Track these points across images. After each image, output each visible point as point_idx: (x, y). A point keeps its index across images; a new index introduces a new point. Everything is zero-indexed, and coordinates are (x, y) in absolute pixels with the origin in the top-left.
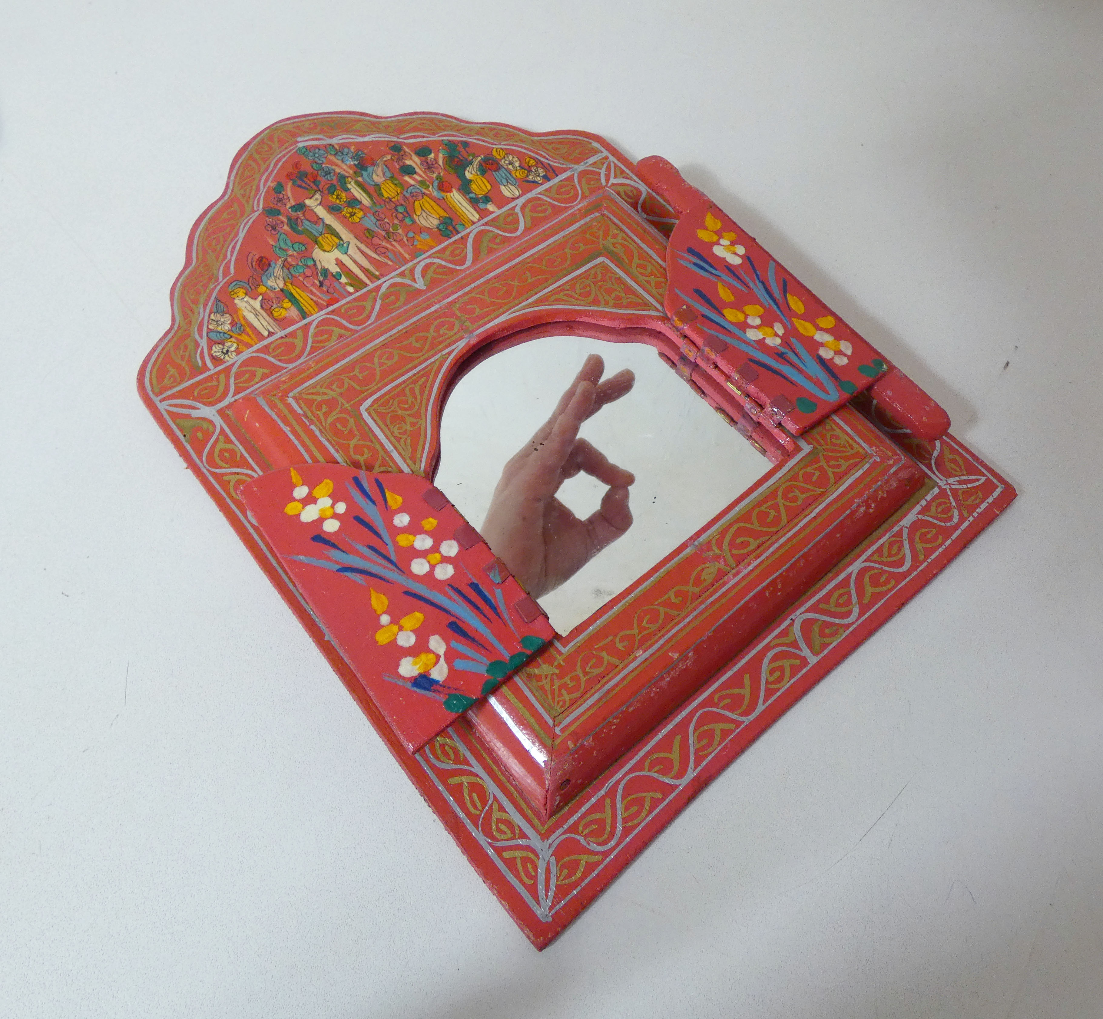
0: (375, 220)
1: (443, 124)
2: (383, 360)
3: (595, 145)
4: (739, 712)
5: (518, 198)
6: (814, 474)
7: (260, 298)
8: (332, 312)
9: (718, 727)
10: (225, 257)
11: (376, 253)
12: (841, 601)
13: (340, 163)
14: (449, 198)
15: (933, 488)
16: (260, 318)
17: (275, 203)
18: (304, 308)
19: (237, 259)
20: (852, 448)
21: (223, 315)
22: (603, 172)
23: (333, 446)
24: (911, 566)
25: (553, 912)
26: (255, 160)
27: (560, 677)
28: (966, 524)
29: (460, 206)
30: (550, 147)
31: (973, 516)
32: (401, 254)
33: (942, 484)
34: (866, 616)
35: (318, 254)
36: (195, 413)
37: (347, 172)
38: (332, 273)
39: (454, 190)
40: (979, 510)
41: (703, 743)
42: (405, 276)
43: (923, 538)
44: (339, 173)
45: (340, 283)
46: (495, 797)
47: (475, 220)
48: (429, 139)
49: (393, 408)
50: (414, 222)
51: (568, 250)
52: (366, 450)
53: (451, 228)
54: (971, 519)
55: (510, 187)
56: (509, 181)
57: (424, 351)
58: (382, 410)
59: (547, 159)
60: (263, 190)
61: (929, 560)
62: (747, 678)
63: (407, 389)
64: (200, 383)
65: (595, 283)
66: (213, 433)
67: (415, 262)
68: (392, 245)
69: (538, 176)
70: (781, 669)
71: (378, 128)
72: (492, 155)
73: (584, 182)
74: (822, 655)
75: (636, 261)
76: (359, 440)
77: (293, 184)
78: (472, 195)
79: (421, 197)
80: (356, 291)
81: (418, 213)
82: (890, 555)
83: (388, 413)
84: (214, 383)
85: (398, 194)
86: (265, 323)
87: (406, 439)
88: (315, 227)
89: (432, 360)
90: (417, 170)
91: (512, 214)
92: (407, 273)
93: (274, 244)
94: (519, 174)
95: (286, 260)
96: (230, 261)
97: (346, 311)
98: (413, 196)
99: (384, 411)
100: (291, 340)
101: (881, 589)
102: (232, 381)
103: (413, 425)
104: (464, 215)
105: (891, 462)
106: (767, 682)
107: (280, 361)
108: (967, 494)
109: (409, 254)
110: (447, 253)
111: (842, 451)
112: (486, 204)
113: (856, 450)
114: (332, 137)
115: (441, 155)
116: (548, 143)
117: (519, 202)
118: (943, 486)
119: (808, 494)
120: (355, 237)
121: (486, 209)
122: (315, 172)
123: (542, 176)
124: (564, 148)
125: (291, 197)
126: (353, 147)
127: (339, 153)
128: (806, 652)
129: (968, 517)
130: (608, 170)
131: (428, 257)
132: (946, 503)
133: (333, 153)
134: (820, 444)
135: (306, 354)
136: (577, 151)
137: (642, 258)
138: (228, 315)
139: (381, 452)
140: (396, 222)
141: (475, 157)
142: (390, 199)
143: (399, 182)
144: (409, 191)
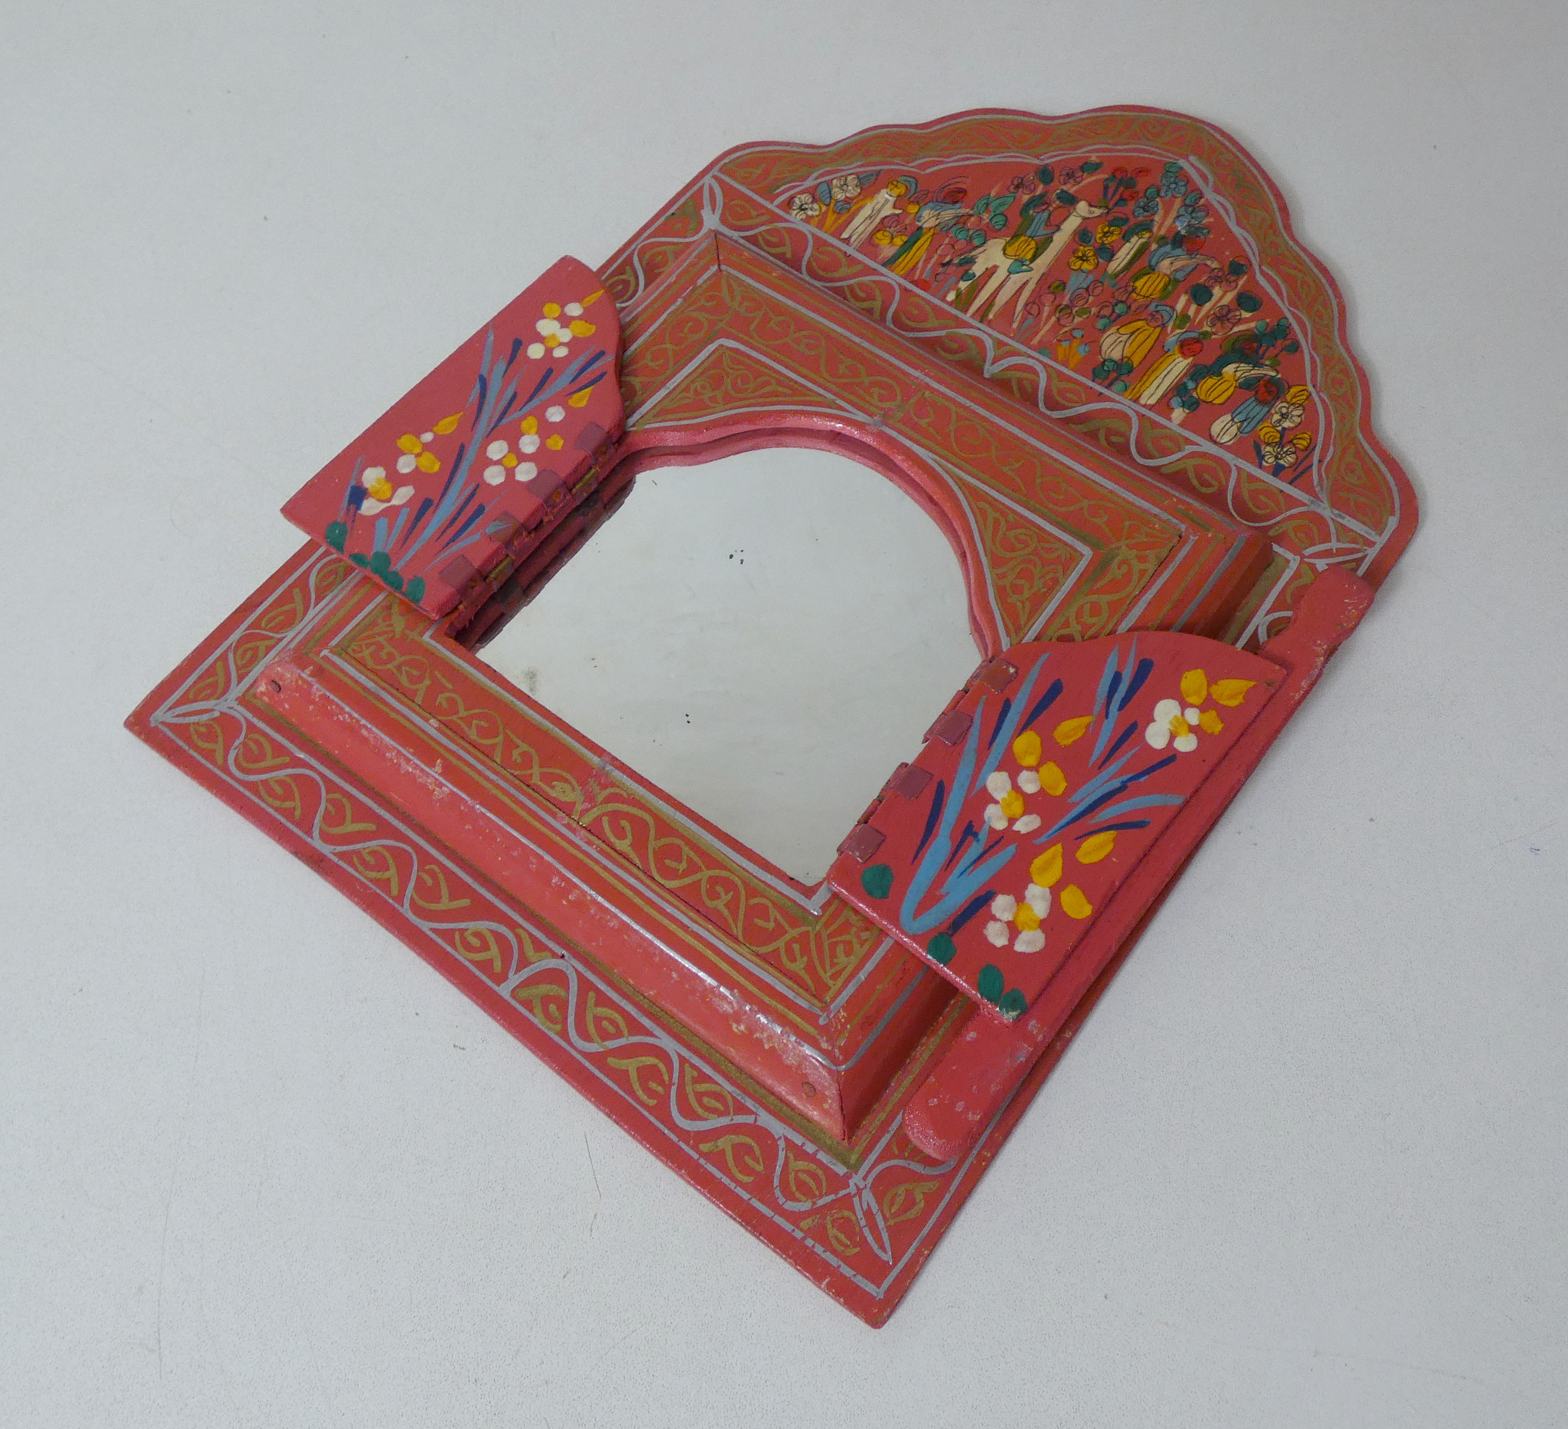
0: (1085, 286)
1: (1321, 309)
2: (804, 341)
3: (1391, 522)
4: (415, 896)
5: (1215, 442)
6: (768, 920)
7: (898, 212)
8: (905, 290)
9: (392, 875)
10: (949, 156)
11: (1026, 305)
12: (605, 1023)
13: (1173, 214)
14: (1172, 359)
15: (845, 1163)
16: (868, 221)
17: (1064, 172)
18: (900, 260)
19: (951, 168)
20: (835, 977)
21: (857, 186)
22: (1332, 546)
23: (657, 329)
24: (688, 1132)
25: (162, 727)
26: (1127, 127)
27: (391, 640)
28: (788, 1227)
29: (1162, 375)
30: (1349, 458)
31: (804, 1238)
32: (1037, 333)
33: (856, 1180)
34: (587, 1064)
35: (996, 244)
36: (706, 211)
37: (1160, 228)
38: (970, 269)
39: (1190, 360)
40: (819, 1249)
41: (368, 858)
42: (999, 348)
43: (740, 1150)
44: (1152, 220)
45: (958, 282)
46: (279, 639)
47: (1143, 401)
48: (1278, 302)
49: (731, 371)
50: (1104, 331)
51: (1085, 503)
52: (660, 362)
53: (1113, 375)
54: (798, 1234)
55: (1235, 428)
56: (1245, 424)
57: (834, 380)
59: (1321, 462)
60: (1079, 153)
61: (702, 1161)
62: (465, 902)
63: (767, 378)
64: (749, 200)
65: (1035, 552)
66: (684, 237)
67: (1031, 352)
68: (1049, 317)
69: (1276, 458)
70: (485, 947)
71: (1265, 235)
72: (1290, 387)
73: (1295, 523)
74: (514, 1003)
75: (1104, 599)
76: (673, 351)
77: (1106, 180)
78: (1191, 385)
79: (1156, 325)
80: (951, 304)
81: (1122, 331)
82: (699, 1096)
83: (722, 369)
84: (754, 213)
85: (1148, 297)
86: (860, 230)
87: (688, 398)
88: (1043, 225)
89: (821, 391)
90: (1208, 306)
91: (1176, 444)
92: (1007, 348)
93: (993, 193)
94: (1265, 432)
95: (971, 215)
96: (943, 162)
97: (913, 304)
98: (1152, 315)
99: (725, 364)
100: (844, 263)
101: (636, 1086)
102: (763, 228)
103: (713, 399)
104: (1147, 384)
105: (825, 1045)
106: (462, 931)
107: (809, 263)
108: (847, 1227)
109: (1040, 342)
110: (1063, 385)
111: (822, 962)
112: (1183, 406)
113: (830, 983)
114: (1217, 191)
115: (1253, 325)
116: (1357, 454)
117: (1207, 447)
118: (851, 1182)
119: (726, 912)
120: (1043, 274)
121: (1173, 409)
122: (1141, 195)
123: (1278, 465)
124: (1359, 478)
125: (1081, 185)
126: (1212, 220)
127: (1191, 209)
128: (514, 979)
129: (802, 1230)
130: (1340, 552)
131: (1045, 365)
132: (819, 1187)
133: (1188, 202)
134: (826, 926)
135: (828, 285)
136: (1362, 499)
137: (1114, 606)
138: (859, 190)
139: (663, 377)
140: (1094, 310)
141: (1272, 367)
142: (1134, 290)
143: (1170, 293)
144: (1159, 308)
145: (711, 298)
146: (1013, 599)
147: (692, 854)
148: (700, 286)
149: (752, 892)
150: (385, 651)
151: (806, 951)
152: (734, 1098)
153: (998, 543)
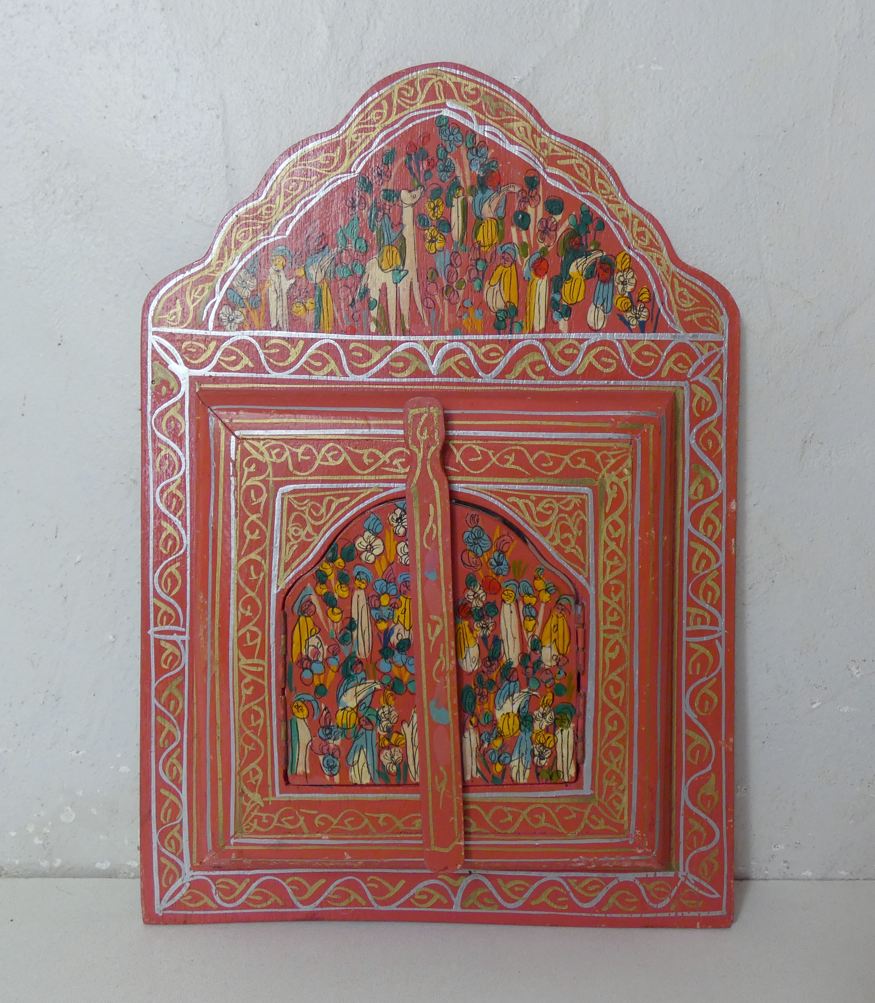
0: (448, 262)
1: (602, 181)
2: (329, 456)
3: (724, 320)
5: (596, 331)
6: (570, 814)
7: (292, 281)
8: (342, 343)
9: (354, 896)
10: (292, 209)
11: (423, 301)
12: (517, 889)
13: (466, 162)
14: (534, 283)
15: (671, 870)
16: (280, 302)
17: (375, 174)
18: (322, 319)
19: (300, 220)
20: (622, 817)
21: (251, 278)
22: (701, 360)
23: (236, 509)
24: (591, 908)
25: (166, 912)
26: (390, 105)
27: (261, 810)
28: (666, 915)
29: (537, 301)
30: (678, 290)
31: (676, 914)
32: (443, 321)
33: (681, 873)
34: (523, 912)
35: (373, 267)
36: (172, 366)
37: (465, 182)
38: (369, 299)
39: (546, 276)
40: (686, 914)
41: (335, 897)
42: (429, 347)
43: (621, 899)
44: (456, 177)
45: (369, 314)
46: (181, 823)
47: (537, 329)
48: (572, 193)
49: (303, 508)
51: (567, 459)
52: (257, 531)
53: (508, 321)
54: (673, 915)
55: (601, 312)
56: (605, 304)
57: (366, 472)
58: (295, 504)
59: (663, 304)
60: (373, 150)
61: (608, 915)
62: (402, 883)
63: (328, 498)
64: (192, 337)
65: (561, 511)
66: (175, 396)
67: (448, 337)
68: (443, 303)
69: (637, 318)
70: (430, 896)
71: (534, 142)
72: (615, 259)
73: (673, 358)
74: (466, 911)
75: (616, 516)
76: (258, 518)
77: (406, 161)
78: (557, 297)
79: (509, 263)
80: (376, 334)
81: (492, 283)
82: (585, 888)
83: (297, 510)
84: (202, 346)
85: (492, 244)
86: (280, 312)
87: (293, 545)
88: (391, 230)
89: (366, 485)
90: (532, 226)
91: (575, 347)
92: (433, 345)
93: (342, 225)
94: (621, 303)
96: (293, 218)
97: (354, 350)
98: (503, 257)
99: (295, 506)
100: (289, 346)
101: (552, 905)
102: (219, 354)
103: (308, 535)
104: (532, 314)
105: (640, 851)
106: (413, 897)
107: (268, 362)
108: (692, 896)
109: (450, 325)
110: (483, 349)
111: (612, 816)
112: (562, 317)
113: (622, 822)
114: (481, 122)
115: (567, 223)
116: (682, 285)
117: (594, 338)
118: (680, 876)
119: (549, 826)
120: (417, 270)
121: (557, 323)
122: (436, 160)
123: (640, 322)
124: (691, 300)
125: (393, 177)
126: (493, 151)
127: (474, 150)
128: (457, 900)
129: (673, 912)
130: (708, 361)
131: (464, 341)
132: (668, 889)
133: (469, 145)
134: (600, 795)
135: (292, 370)
136: (700, 315)
137: (624, 516)
138: (255, 281)
139: (267, 542)
140: (466, 278)
141: (597, 249)
142: (480, 246)
143: (503, 231)
144: (504, 249)
145: (249, 465)
146: (568, 549)
147: (509, 809)
148: (236, 460)
149: (553, 806)
150: (264, 818)
151: (599, 816)
152: (601, 878)
153: (537, 520)
